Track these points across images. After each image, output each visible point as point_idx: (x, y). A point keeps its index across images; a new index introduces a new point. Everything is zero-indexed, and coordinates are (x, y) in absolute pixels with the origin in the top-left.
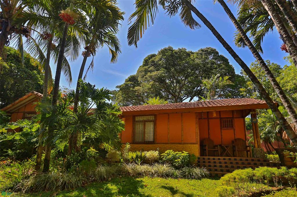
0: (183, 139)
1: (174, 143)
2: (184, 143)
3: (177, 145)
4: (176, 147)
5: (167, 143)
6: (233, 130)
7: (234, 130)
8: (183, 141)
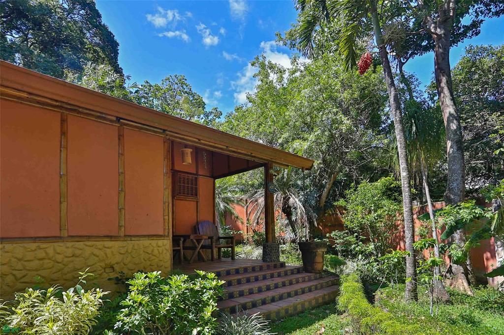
0: (122, 223)
1: (89, 237)
2: (128, 237)
3: (99, 244)
4: (97, 252)
5: (58, 238)
6: (195, 203)
7: (197, 202)
8: (123, 229)
